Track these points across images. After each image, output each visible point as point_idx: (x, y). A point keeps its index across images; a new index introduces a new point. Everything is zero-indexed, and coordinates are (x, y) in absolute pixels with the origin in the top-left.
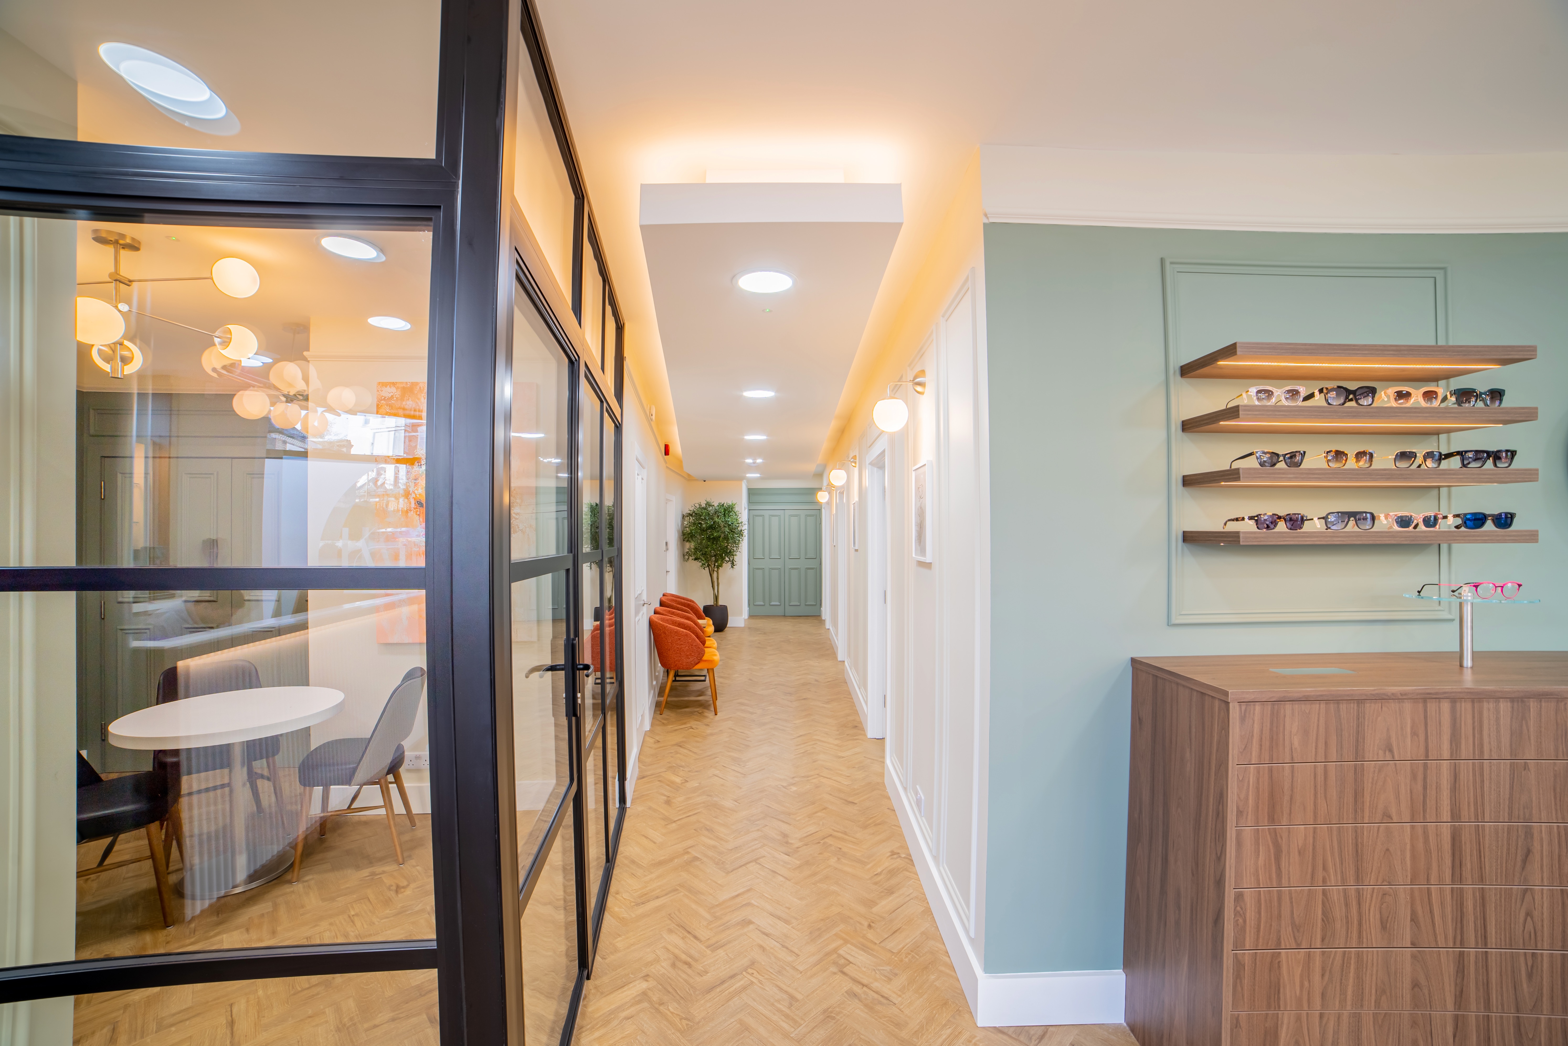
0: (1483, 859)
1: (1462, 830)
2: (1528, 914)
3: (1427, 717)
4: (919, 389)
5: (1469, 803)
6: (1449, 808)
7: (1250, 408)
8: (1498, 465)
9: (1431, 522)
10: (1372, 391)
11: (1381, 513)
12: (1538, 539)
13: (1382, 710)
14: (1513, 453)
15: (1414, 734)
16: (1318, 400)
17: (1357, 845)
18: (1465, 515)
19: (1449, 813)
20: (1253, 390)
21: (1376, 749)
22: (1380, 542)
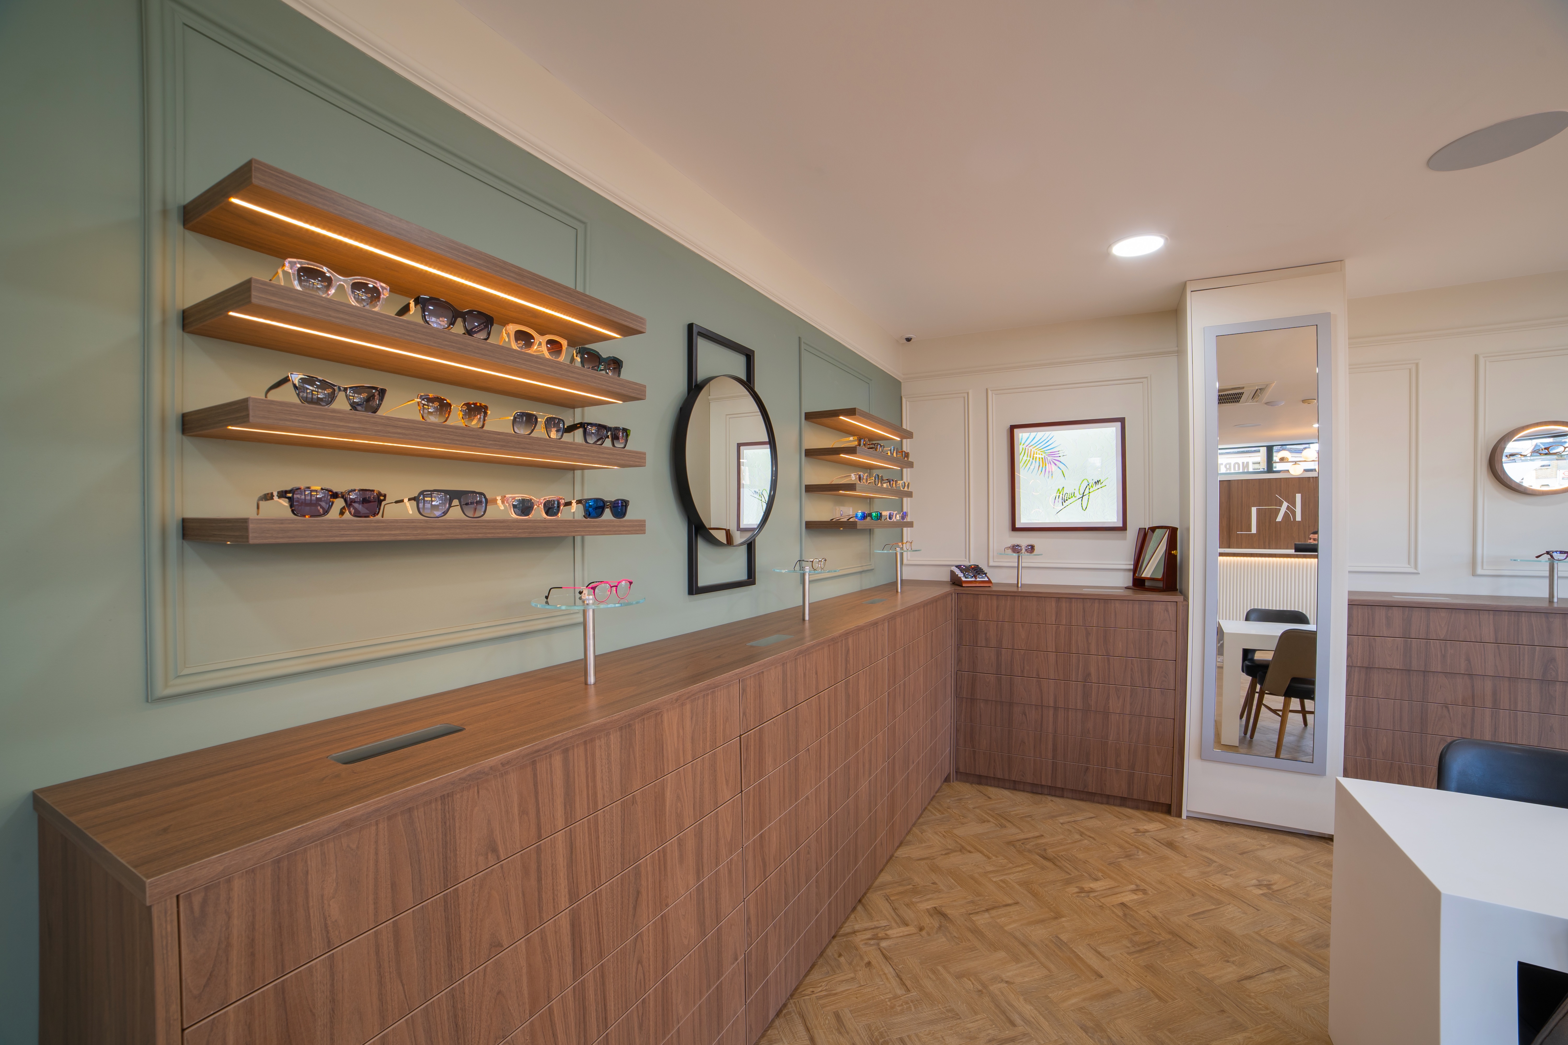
0: (601, 931)
1: (580, 909)
3: (537, 783)
5: (586, 872)
6: (567, 890)
8: (616, 445)
9: (551, 508)
11: (498, 496)
12: (645, 530)
13: (478, 797)
14: (628, 433)
15: (523, 812)
17: (455, 1016)
18: (587, 500)
19: (567, 896)
21: (473, 857)
22: (493, 535)
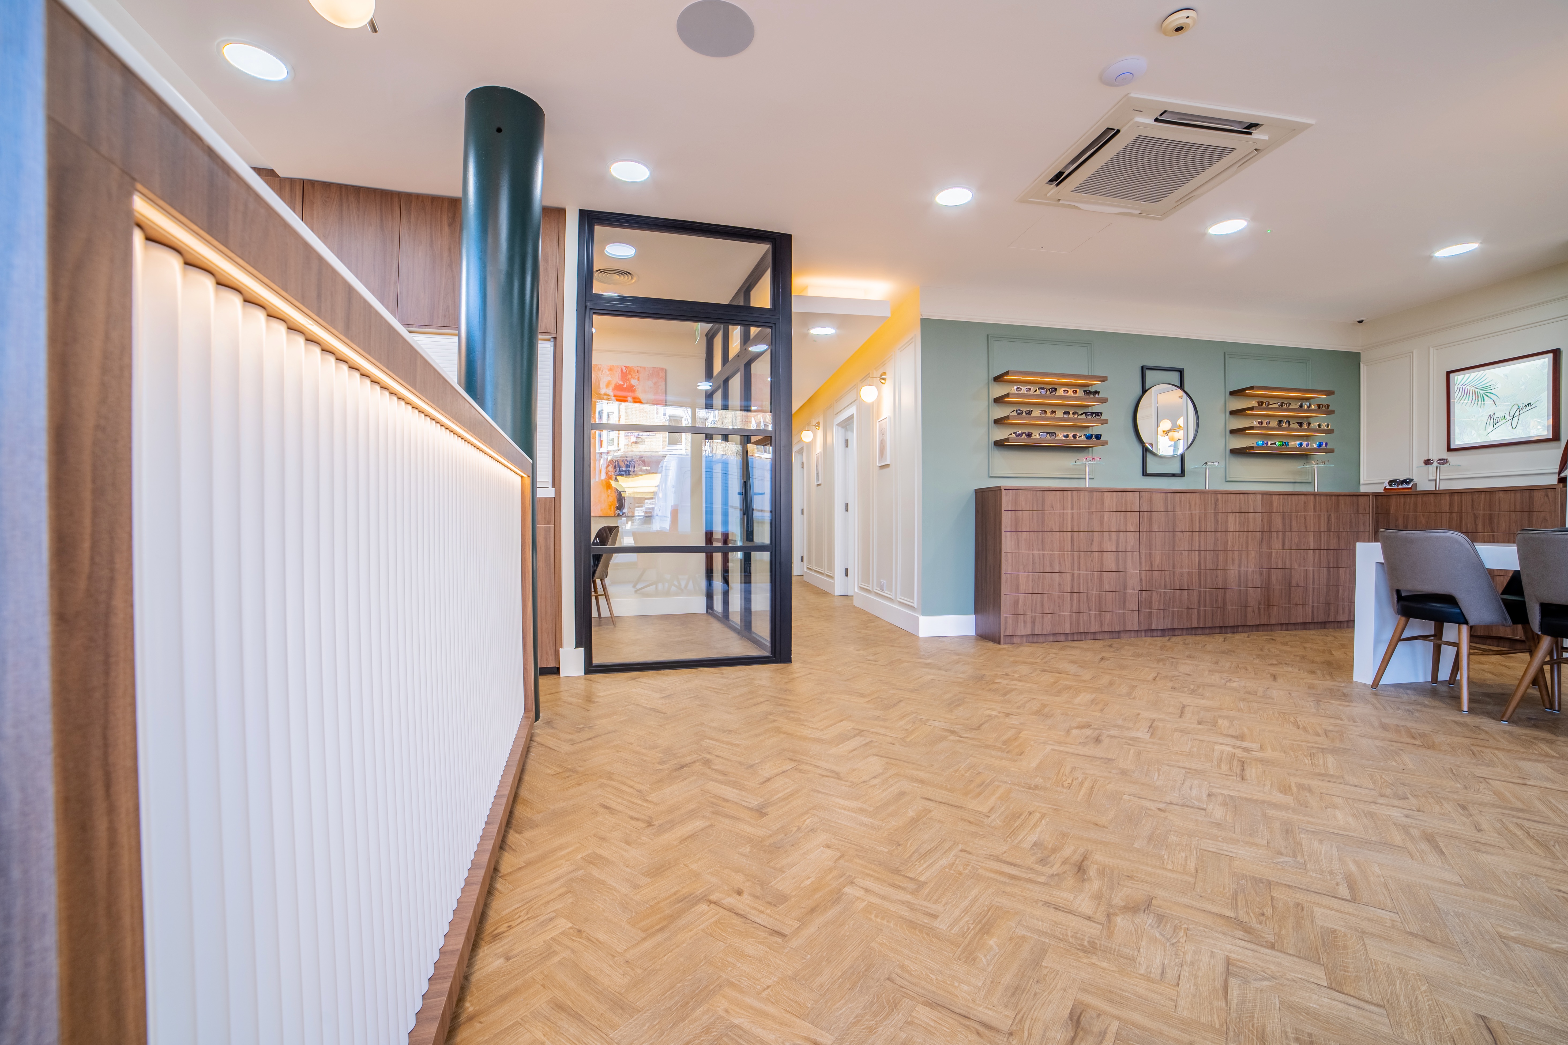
2: (1092, 561)
4: (883, 381)
7: (1014, 394)
9: (1075, 437)
10: (1056, 389)
12: (1107, 444)
13: (1050, 494)
14: (1101, 413)
15: (1060, 503)
16: (1038, 392)
20: (1015, 387)
22: (1058, 446)
